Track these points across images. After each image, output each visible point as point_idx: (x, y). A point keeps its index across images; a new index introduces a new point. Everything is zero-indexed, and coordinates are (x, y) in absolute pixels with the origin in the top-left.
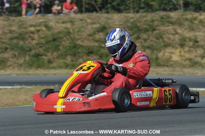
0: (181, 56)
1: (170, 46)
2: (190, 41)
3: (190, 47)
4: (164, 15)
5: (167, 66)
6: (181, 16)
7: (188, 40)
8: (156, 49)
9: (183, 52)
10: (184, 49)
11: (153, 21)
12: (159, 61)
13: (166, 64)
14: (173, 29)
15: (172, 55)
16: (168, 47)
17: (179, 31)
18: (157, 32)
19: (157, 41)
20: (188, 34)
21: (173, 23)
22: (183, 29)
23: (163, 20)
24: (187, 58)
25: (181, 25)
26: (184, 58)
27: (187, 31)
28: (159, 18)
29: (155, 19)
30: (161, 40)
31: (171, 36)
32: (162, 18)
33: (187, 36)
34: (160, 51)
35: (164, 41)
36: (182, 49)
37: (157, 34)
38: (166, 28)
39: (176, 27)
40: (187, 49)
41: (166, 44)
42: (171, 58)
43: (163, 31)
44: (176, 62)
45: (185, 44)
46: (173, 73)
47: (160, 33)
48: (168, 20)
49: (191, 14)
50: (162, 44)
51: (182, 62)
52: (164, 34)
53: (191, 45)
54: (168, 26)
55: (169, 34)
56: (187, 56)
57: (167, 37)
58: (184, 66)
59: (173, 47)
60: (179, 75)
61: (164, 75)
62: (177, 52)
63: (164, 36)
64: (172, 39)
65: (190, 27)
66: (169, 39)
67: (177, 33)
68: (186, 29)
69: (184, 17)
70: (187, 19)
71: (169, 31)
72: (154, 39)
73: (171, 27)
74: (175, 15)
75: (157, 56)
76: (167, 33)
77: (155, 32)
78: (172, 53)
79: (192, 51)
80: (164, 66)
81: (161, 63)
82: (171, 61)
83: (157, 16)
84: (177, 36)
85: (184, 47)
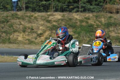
0: (23, 37)
1: (17, 31)
2: (29, 29)
3: (29, 33)
4: (14, 13)
5: (15, 43)
6: (24, 14)
7: (27, 29)
8: (8, 33)
9: (24, 35)
10: (25, 33)
11: (7, 17)
12: (11, 40)
13: (14, 42)
14: (19, 21)
15: (18, 37)
16: (16, 32)
17: (23, 23)
18: (10, 23)
19: (10, 29)
20: (28, 25)
21: (19, 18)
22: (25, 22)
23: (13, 16)
24: (27, 39)
25: (23, 19)
26: (25, 39)
27: (27, 23)
28: (11, 15)
29: (8, 15)
30: (12, 28)
31: (18, 26)
32: (13, 15)
33: (27, 26)
34: (11, 34)
35: (13, 29)
36: (24, 34)
37: (9, 24)
38: (15, 21)
39: (21, 20)
40: (27, 33)
41: (15, 30)
42: (17, 38)
43: (13, 23)
44: (20, 41)
45: (26, 31)
46: (18, 47)
47: (11, 24)
48: (16, 16)
49: (30, 13)
50: (13, 31)
51: (24, 41)
52: (14, 24)
53: (29, 31)
54: (16, 20)
55: (17, 25)
56: (27, 37)
57: (15, 26)
58: (25, 44)
59: (19, 32)
60: (22, 48)
61: (13, 48)
62: (21, 35)
63: (14, 26)
64: (19, 27)
65: (29, 21)
66: (17, 27)
67: (21, 24)
68: (26, 22)
69: (26, 15)
70: (27, 16)
71: (16, 23)
72: (8, 27)
73: (18, 21)
74: (20, 13)
75: (9, 37)
76: (15, 24)
77: (8, 23)
78: (18, 36)
79: (30, 35)
80: (13, 43)
81: (12, 41)
82: (18, 40)
83: (10, 14)
84: (21, 26)
85: (25, 32)
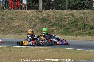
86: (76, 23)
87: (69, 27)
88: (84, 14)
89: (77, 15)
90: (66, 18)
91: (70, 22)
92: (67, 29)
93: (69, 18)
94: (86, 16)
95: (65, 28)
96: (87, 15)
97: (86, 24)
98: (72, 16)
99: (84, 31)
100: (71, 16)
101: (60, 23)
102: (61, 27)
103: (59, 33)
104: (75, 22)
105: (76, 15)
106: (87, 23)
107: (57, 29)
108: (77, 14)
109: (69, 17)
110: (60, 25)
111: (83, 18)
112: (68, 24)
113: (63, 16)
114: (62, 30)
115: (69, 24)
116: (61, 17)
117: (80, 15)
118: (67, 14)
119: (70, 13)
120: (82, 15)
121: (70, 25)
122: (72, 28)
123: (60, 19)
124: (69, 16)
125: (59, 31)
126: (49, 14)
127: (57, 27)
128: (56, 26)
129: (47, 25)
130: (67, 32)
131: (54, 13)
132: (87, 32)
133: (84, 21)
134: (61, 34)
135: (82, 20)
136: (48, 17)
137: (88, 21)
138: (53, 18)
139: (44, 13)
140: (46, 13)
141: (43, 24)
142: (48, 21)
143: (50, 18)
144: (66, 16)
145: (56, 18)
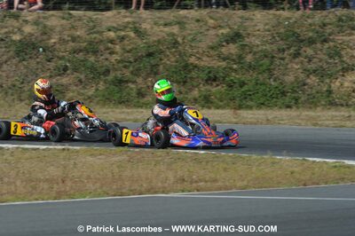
86: (153, 62)
87: (127, 73)
88: (181, 23)
89: (156, 28)
90: (112, 41)
91: (130, 54)
92: (120, 82)
93: (126, 42)
94: (189, 32)
95: (111, 77)
96: (192, 27)
97: (192, 64)
98: (137, 31)
99: (183, 89)
100: (132, 34)
101: (92, 59)
102: (97, 73)
103: (89, 98)
104: (150, 55)
105: (152, 28)
106: (192, 60)
107: (80, 81)
108: (156, 24)
109: (123, 38)
110: (93, 69)
111: (179, 40)
112: (121, 65)
113: (100, 33)
114: (102, 86)
115: (127, 64)
116: (95, 35)
117: (166, 29)
118: (115, 25)
119: (128, 23)
120: (175, 29)
121: (131, 69)
122: (139, 80)
123: (90, 43)
124: (123, 33)
125: (91, 92)
126: (45, 27)
127: (82, 77)
128: (75, 70)
129: (40, 66)
130: (119, 95)
131: (64, 22)
132: (196, 93)
133: (183, 51)
134: (98, 103)
135: (174, 47)
136: (45, 37)
137: (198, 53)
138: (62, 41)
139: (26, 22)
140: (36, 23)
141: (25, 63)
142: (44, 50)
143: (53, 41)
144: (112, 34)
145: (74, 39)
